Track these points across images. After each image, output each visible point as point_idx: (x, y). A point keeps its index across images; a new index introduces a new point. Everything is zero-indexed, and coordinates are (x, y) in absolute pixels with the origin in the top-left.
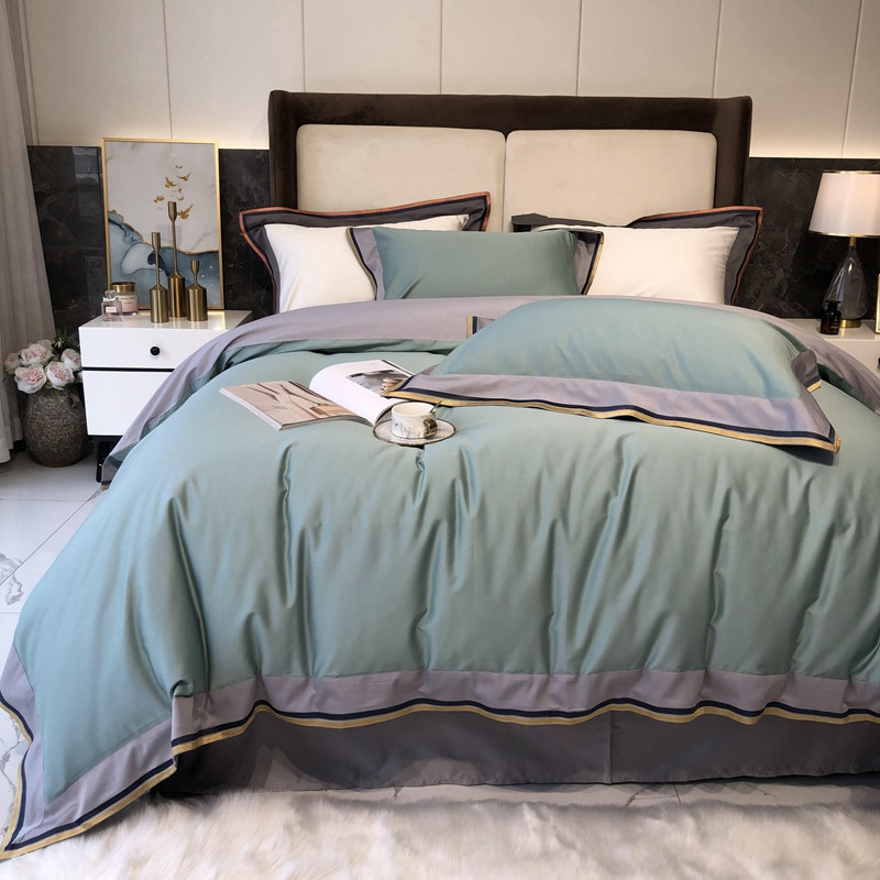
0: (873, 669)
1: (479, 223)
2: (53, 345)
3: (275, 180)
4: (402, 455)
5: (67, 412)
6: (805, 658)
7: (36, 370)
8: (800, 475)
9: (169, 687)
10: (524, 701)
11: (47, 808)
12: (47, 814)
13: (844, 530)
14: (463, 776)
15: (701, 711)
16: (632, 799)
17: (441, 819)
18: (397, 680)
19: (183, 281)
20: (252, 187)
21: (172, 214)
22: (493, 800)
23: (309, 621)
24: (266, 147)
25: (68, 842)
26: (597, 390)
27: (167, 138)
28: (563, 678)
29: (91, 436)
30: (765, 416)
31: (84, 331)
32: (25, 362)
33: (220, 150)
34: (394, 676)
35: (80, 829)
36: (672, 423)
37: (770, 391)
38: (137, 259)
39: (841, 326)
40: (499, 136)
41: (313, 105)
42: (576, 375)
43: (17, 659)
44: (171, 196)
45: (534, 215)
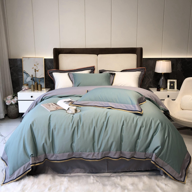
0: (149, 150)
1: (93, 72)
2: (13, 96)
3: (54, 64)
4: (70, 115)
5: (15, 109)
6: (137, 149)
7: (10, 101)
8: (136, 118)
9: (30, 155)
10: (90, 157)
11: (10, 177)
13: (143, 127)
14: (82, 171)
15: (120, 158)
16: (111, 175)
17: (77, 178)
18: (69, 154)
19: (37, 83)
20: (51, 65)
21: (35, 71)
22: (86, 175)
26: (105, 104)
27: (35, 57)
28: (96, 153)
29: (20, 113)
30: (131, 108)
31: (18, 93)
32: (7, 99)
33: (44, 59)
34: (68, 153)
35: (15, 180)
36: (117, 109)
37: (132, 104)
38: (29, 79)
39: (161, 89)
40: (96, 55)
41: (62, 50)
42: (102, 101)
43: (5, 152)
44: (35, 67)
45: (103, 70)
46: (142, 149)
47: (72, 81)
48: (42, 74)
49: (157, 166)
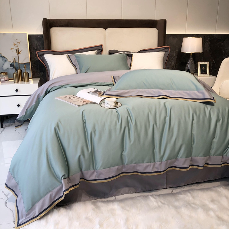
0: (228, 153)
1: (100, 52)
3: (46, 43)
8: (208, 109)
9: (61, 177)
10: (149, 170)
11: (27, 214)
12: (27, 215)
13: (219, 120)
14: (131, 191)
15: (190, 167)
16: (172, 191)
18: (117, 168)
19: (21, 71)
21: (18, 53)
23: (94, 155)
24: (42, 34)
25: (35, 221)
26: (154, 92)
33: (28, 35)
34: (117, 167)
36: (174, 98)
38: (7, 66)
40: (104, 29)
42: (148, 89)
43: (11, 175)
45: (114, 50)
46: (220, 151)
47: (74, 66)
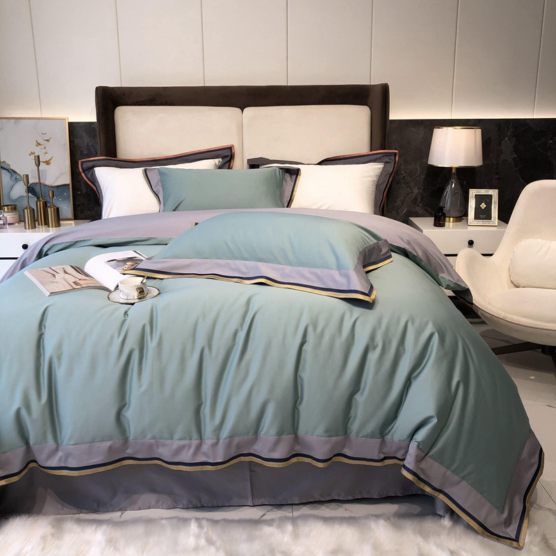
0: (395, 431)
3: (99, 142)
4: (116, 310)
6: (354, 426)
8: (351, 316)
10: (186, 456)
13: (375, 348)
14: (163, 503)
15: (294, 460)
16: (264, 515)
17: (140, 529)
18: (111, 446)
19: (45, 203)
20: (90, 144)
21: (37, 162)
22: (175, 517)
23: (57, 411)
24: (95, 120)
27: (38, 115)
28: (209, 442)
30: (335, 281)
33: (69, 123)
34: (108, 444)
37: (339, 267)
38: (19, 190)
39: (449, 222)
40: (239, 110)
41: (124, 94)
42: (236, 258)
44: (38, 151)
45: (261, 158)
46: (372, 426)
47: (156, 195)
48: (62, 174)
49: (422, 485)
